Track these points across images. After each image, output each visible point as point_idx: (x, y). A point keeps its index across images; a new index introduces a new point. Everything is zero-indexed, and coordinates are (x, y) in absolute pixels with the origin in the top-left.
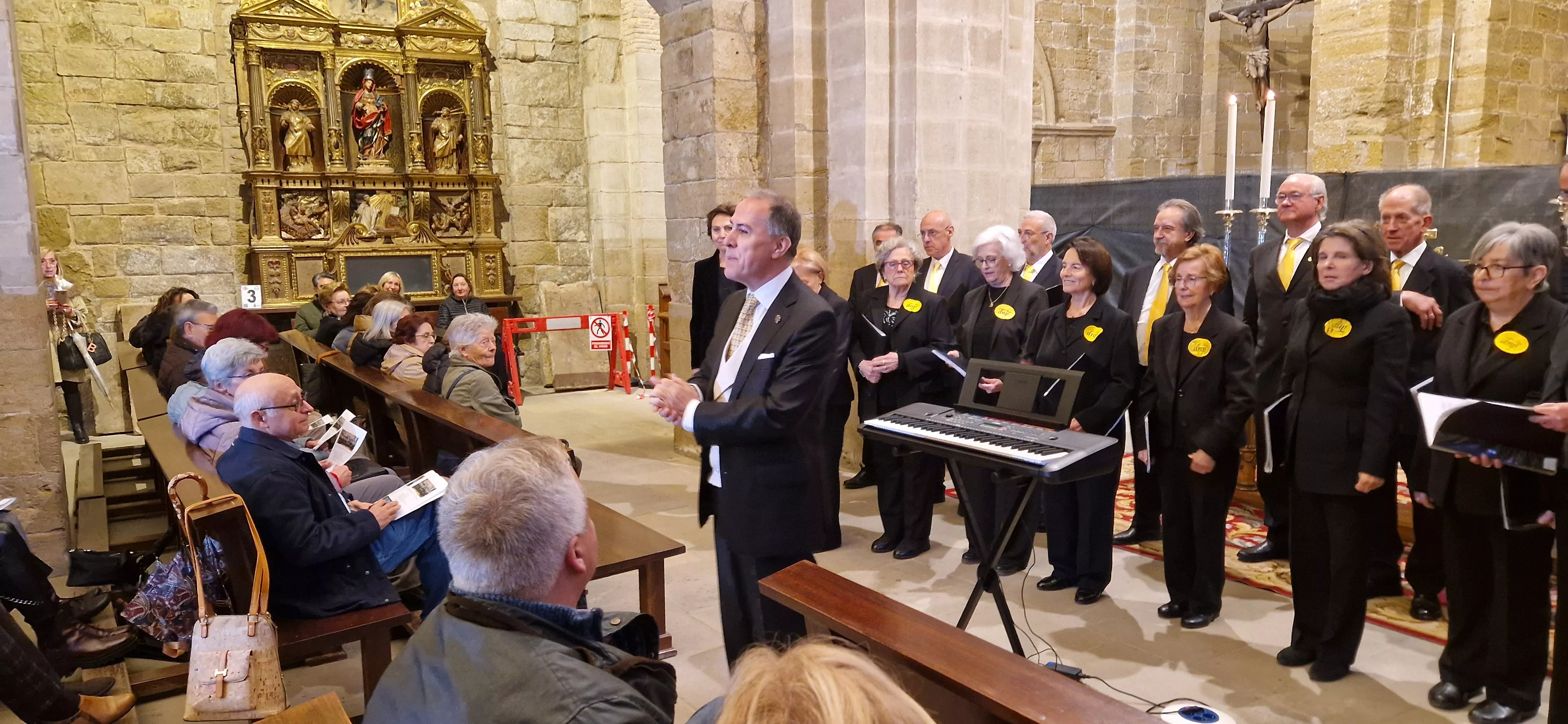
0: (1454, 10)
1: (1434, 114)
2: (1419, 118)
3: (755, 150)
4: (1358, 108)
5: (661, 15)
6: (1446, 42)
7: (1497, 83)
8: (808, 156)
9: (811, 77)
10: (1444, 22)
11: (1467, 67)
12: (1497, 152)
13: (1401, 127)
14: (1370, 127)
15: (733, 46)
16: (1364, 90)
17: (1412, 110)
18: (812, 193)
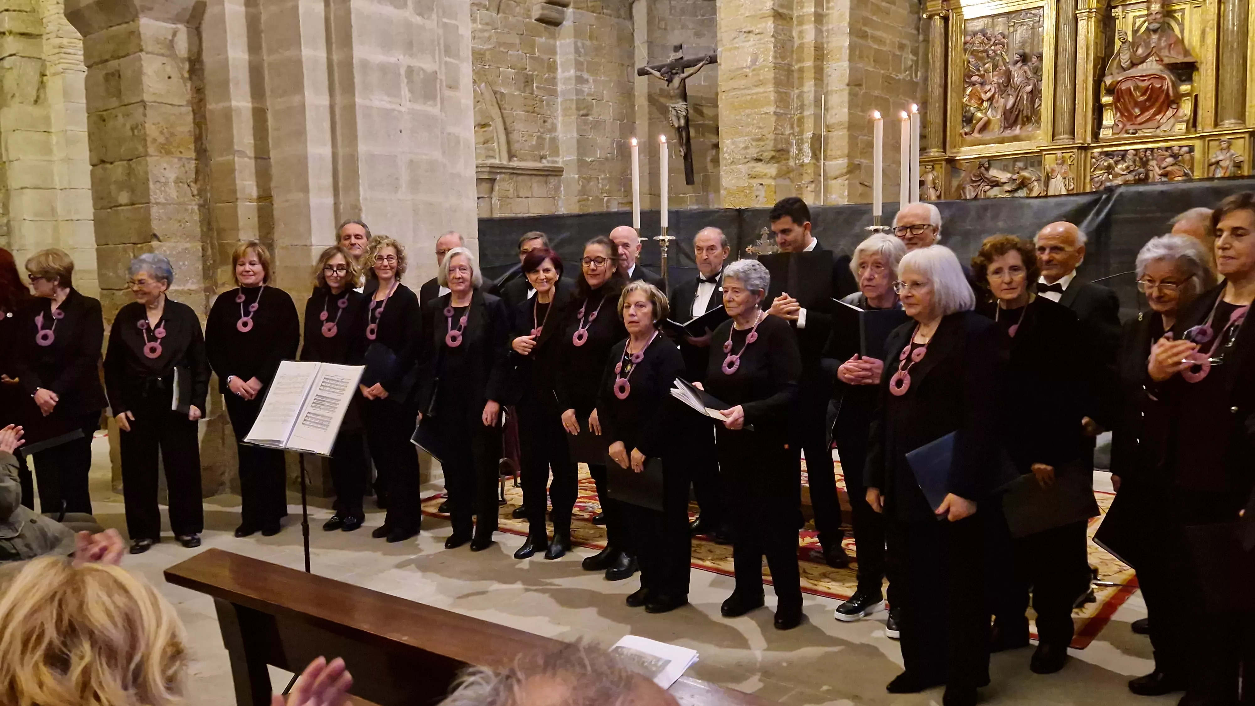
0: (822, 76)
1: (812, 162)
2: (802, 165)
3: (193, 176)
4: (755, 155)
5: (84, 35)
6: (817, 102)
7: (857, 138)
8: (251, 183)
9: (250, 105)
10: (816, 85)
11: (834, 124)
12: (861, 194)
13: (789, 172)
14: (766, 171)
15: (164, 70)
16: (759, 140)
17: (796, 158)
18: (256, 219)
